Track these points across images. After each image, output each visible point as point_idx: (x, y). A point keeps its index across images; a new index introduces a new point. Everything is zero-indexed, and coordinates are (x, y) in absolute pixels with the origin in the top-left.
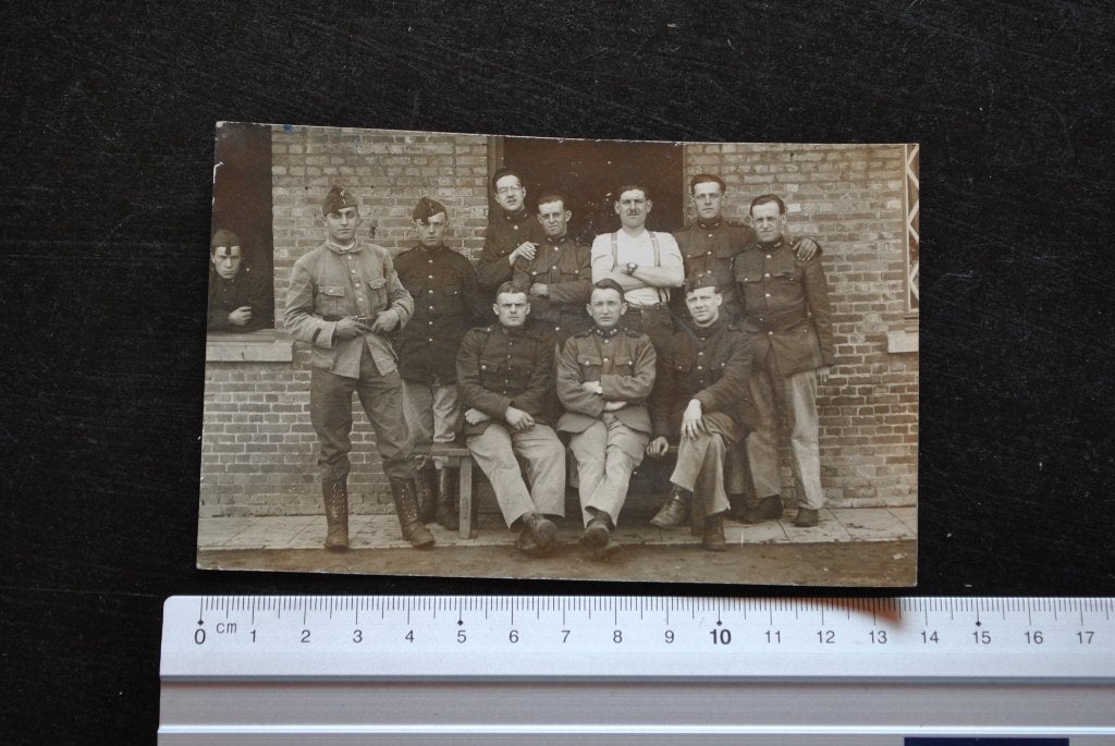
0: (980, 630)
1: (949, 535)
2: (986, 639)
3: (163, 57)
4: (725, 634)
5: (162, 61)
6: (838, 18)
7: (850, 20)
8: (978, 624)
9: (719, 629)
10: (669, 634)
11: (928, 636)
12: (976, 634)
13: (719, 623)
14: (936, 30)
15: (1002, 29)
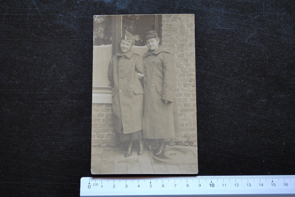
0: (273, 183)
1: (264, 161)
2: (274, 185)
3: (74, 58)
4: (213, 185)
5: (74, 59)
6: (231, 42)
7: (234, 43)
8: (272, 181)
9: (211, 184)
10: (200, 185)
11: (261, 185)
12: (272, 184)
13: (211, 182)
14: (253, 44)
15: (269, 43)
